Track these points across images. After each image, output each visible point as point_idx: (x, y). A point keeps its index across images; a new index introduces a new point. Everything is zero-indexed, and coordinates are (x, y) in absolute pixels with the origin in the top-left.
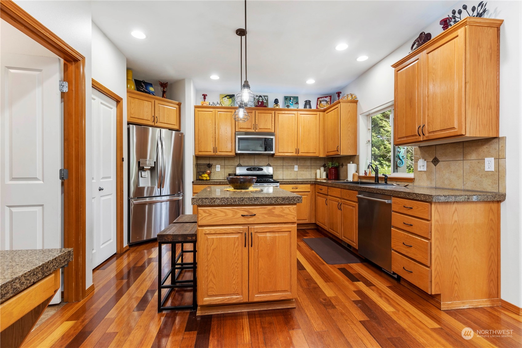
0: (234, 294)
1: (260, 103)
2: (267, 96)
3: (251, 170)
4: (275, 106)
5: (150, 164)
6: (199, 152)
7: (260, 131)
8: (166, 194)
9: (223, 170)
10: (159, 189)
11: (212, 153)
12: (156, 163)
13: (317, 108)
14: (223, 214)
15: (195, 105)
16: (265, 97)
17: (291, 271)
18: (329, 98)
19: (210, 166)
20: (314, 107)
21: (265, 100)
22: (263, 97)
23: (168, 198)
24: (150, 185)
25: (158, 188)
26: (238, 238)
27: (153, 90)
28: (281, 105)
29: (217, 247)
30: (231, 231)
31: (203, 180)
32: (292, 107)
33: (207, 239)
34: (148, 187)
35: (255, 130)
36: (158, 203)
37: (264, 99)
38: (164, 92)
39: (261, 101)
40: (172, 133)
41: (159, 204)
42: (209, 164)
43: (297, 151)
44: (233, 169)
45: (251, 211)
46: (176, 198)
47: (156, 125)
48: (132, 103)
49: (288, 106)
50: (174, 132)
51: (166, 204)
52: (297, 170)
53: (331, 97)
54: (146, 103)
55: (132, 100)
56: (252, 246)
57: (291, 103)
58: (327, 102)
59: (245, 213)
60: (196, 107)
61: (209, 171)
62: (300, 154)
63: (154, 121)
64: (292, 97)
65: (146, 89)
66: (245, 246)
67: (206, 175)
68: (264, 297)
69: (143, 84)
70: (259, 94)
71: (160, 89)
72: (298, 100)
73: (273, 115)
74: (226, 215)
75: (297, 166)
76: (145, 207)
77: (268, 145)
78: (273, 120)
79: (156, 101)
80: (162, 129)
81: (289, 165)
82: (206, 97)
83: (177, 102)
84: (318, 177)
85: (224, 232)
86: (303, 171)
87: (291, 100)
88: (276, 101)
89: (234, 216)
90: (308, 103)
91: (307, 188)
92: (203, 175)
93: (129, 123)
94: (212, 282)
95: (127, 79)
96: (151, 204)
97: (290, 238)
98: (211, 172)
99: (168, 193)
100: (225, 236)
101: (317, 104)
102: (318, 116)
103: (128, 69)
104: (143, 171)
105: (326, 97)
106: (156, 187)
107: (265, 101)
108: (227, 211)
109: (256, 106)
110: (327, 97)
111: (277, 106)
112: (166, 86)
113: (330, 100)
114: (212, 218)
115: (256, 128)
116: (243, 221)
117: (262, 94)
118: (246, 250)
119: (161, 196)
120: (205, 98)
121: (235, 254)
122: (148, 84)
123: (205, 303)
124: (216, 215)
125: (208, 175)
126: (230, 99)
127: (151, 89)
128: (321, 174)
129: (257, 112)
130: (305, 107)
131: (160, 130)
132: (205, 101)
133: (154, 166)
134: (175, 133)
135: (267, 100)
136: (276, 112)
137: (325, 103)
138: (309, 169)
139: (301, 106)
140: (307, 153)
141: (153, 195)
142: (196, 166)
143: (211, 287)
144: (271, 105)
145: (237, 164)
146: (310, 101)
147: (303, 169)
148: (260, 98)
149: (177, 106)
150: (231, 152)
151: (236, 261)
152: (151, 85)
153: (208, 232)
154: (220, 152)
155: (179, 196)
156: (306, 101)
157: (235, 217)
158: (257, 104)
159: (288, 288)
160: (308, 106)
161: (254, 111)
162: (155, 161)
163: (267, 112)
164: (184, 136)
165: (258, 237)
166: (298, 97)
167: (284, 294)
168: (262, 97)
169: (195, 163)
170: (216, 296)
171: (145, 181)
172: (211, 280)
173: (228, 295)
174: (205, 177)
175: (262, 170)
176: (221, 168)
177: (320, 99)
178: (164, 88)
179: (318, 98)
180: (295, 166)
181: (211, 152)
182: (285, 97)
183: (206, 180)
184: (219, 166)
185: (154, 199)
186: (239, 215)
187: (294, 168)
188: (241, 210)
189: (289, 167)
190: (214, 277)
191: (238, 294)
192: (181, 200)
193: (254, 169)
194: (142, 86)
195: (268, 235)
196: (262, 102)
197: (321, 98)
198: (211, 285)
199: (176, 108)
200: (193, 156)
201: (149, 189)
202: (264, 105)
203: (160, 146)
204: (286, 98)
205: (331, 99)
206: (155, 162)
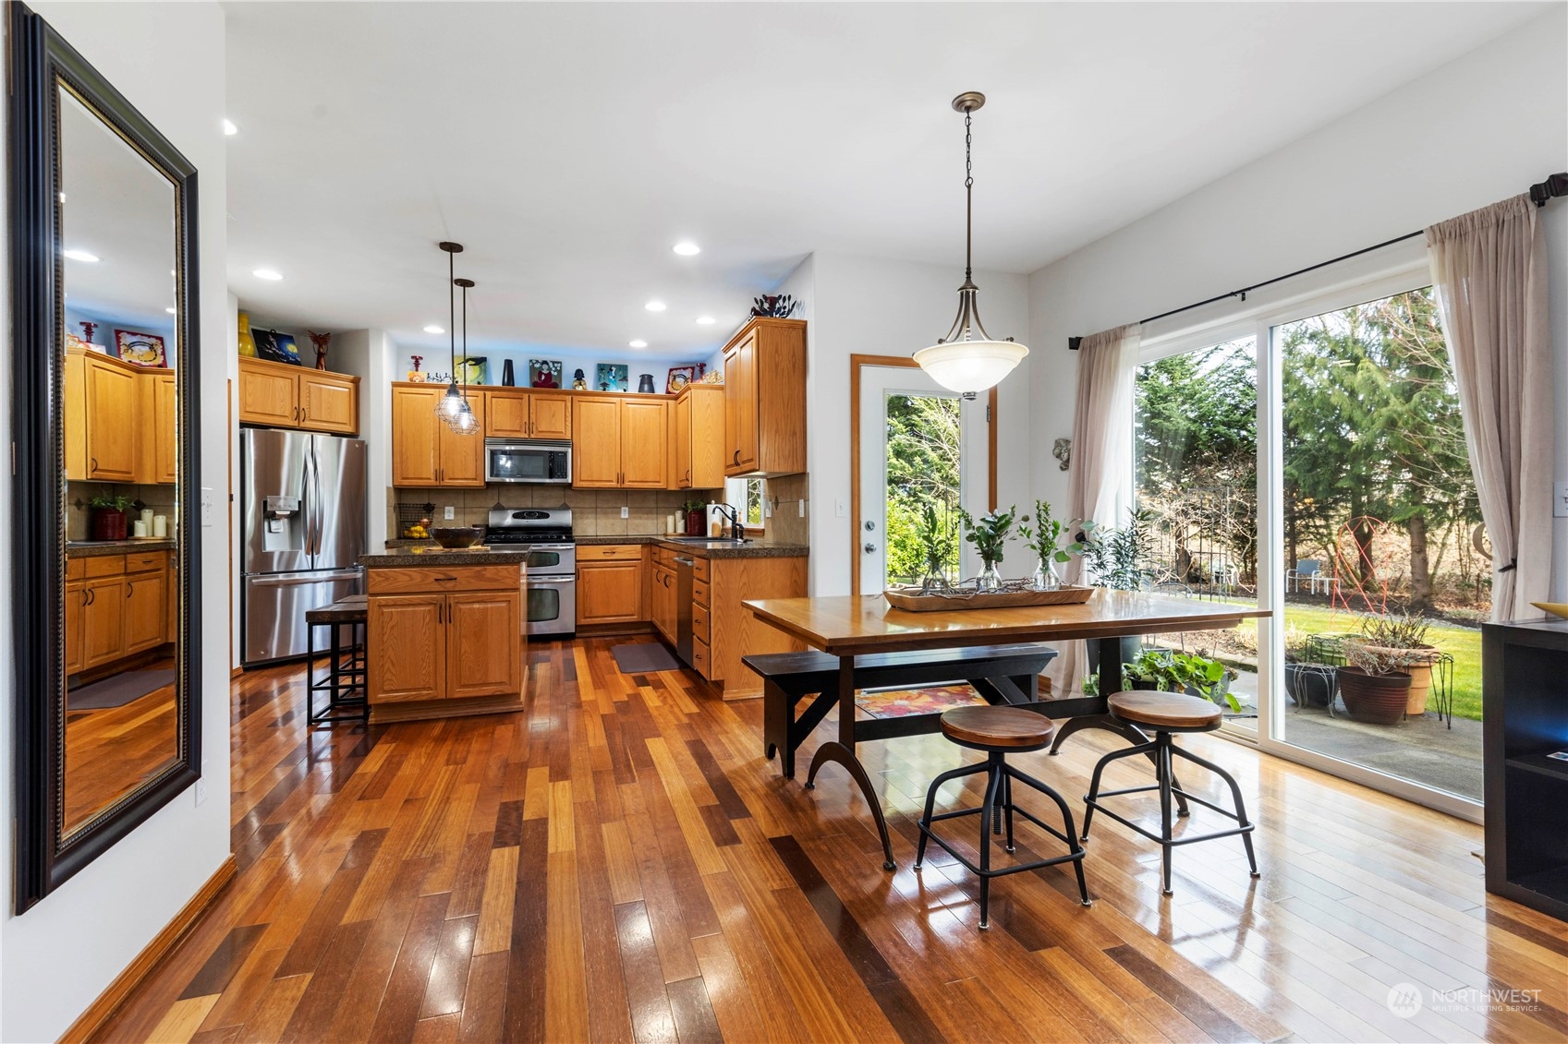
0: (424, 689)
1: (543, 377)
2: (560, 363)
3: (524, 518)
4: (575, 383)
5: (290, 506)
6: (403, 478)
7: (541, 436)
8: (326, 567)
9: (461, 517)
10: (309, 557)
11: (432, 482)
12: (303, 504)
13: (668, 392)
14: (406, 578)
15: (394, 380)
16: (556, 365)
17: (510, 655)
18: (690, 370)
19: (429, 509)
20: (660, 389)
21: (556, 370)
22: (551, 365)
23: (331, 574)
24: (287, 549)
25: (307, 553)
26: (429, 611)
27: (295, 351)
28: (590, 383)
29: (397, 623)
30: (419, 601)
31: (413, 538)
32: (613, 389)
33: (383, 613)
34: (282, 553)
35: (529, 435)
36: (305, 585)
37: (554, 369)
38: (320, 355)
39: (545, 372)
40: (340, 442)
41: (308, 587)
42: (429, 504)
43: (621, 478)
44: (484, 515)
45: (449, 573)
46: (348, 575)
47: (302, 425)
48: (250, 383)
49: (605, 385)
50: (344, 440)
51: (327, 586)
52: (627, 516)
53: (693, 368)
54: (280, 382)
55: (249, 377)
56: (450, 622)
57: (611, 377)
58: (686, 379)
59: (441, 577)
60: (395, 385)
61: (425, 520)
62: (627, 485)
63: (298, 417)
64: (615, 366)
65: (280, 349)
66: (441, 622)
67: (419, 528)
68: (468, 692)
69: (272, 339)
70: (541, 358)
71: (311, 349)
72: (627, 373)
73: (569, 404)
74: (412, 579)
75: (627, 508)
76: (276, 591)
77: (556, 465)
78: (569, 414)
79: (302, 376)
80: (316, 435)
81: (610, 505)
82: (420, 361)
83: (351, 377)
84: (670, 530)
85: (408, 602)
86: (641, 518)
87: (611, 371)
88: (579, 375)
89: (423, 581)
90: (647, 381)
91: (634, 551)
92: (413, 528)
93: (243, 425)
94: (391, 672)
95: (239, 333)
96: (289, 586)
97: (510, 610)
98: (431, 522)
99: (331, 563)
100: (410, 609)
101: (668, 382)
102: (664, 407)
103: (241, 313)
104: (273, 520)
105: (684, 369)
106: (302, 552)
107: (556, 374)
108: (414, 574)
109: (535, 384)
110: (687, 368)
111: (581, 384)
112: (326, 342)
113: (692, 376)
114: (390, 584)
115: (530, 431)
116: (437, 587)
117: (548, 358)
118: (441, 628)
119: (312, 570)
120: (417, 364)
121: (425, 633)
122: (283, 339)
123: (379, 702)
124: (395, 579)
125: (424, 528)
126: (477, 367)
127: (292, 348)
128: (674, 524)
129: (533, 397)
130: (641, 389)
131: (312, 436)
132: (417, 370)
133: (297, 509)
134: (348, 442)
135: (560, 372)
136: (574, 397)
137: (683, 380)
138: (652, 513)
139: (633, 386)
140: (642, 482)
141: (295, 569)
142: (398, 509)
143: (388, 679)
144: (567, 382)
145: (492, 504)
146: (650, 377)
147: (639, 515)
148: (545, 367)
149: (351, 385)
150: (475, 479)
151: (427, 642)
152: (290, 339)
153: (383, 603)
154: (450, 479)
155: (356, 571)
156: (643, 376)
157: (426, 582)
158: (536, 379)
159: (505, 679)
160: (646, 387)
161: (527, 395)
162: (300, 499)
163: (555, 397)
164: (367, 446)
165: (460, 609)
166: (626, 366)
167: (500, 688)
168: (548, 364)
169: (393, 502)
170: (397, 691)
171: (277, 540)
172: (388, 668)
173: (414, 690)
174: (417, 531)
175: (547, 516)
176: (456, 513)
177: (674, 372)
178: (320, 346)
179: (671, 370)
180: (623, 508)
181: (429, 479)
182: (599, 365)
183: (420, 538)
184: (452, 509)
185: (297, 576)
186: (432, 579)
187: (620, 513)
188: (434, 573)
189: (610, 510)
190: (393, 665)
191: (430, 688)
192: (361, 581)
193: (530, 515)
194: (271, 344)
195: (476, 606)
196: (549, 376)
197: (676, 369)
198: (388, 676)
199: (347, 390)
200: (388, 488)
201: (285, 556)
202: (553, 381)
203: (310, 467)
204: (603, 369)
205: (693, 373)
206: (300, 502)
